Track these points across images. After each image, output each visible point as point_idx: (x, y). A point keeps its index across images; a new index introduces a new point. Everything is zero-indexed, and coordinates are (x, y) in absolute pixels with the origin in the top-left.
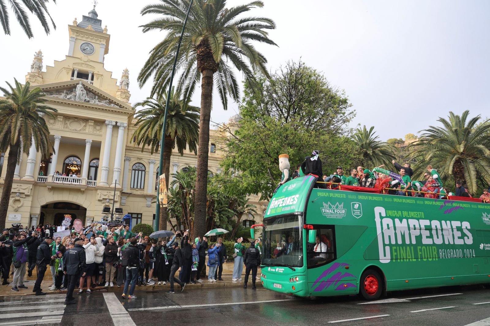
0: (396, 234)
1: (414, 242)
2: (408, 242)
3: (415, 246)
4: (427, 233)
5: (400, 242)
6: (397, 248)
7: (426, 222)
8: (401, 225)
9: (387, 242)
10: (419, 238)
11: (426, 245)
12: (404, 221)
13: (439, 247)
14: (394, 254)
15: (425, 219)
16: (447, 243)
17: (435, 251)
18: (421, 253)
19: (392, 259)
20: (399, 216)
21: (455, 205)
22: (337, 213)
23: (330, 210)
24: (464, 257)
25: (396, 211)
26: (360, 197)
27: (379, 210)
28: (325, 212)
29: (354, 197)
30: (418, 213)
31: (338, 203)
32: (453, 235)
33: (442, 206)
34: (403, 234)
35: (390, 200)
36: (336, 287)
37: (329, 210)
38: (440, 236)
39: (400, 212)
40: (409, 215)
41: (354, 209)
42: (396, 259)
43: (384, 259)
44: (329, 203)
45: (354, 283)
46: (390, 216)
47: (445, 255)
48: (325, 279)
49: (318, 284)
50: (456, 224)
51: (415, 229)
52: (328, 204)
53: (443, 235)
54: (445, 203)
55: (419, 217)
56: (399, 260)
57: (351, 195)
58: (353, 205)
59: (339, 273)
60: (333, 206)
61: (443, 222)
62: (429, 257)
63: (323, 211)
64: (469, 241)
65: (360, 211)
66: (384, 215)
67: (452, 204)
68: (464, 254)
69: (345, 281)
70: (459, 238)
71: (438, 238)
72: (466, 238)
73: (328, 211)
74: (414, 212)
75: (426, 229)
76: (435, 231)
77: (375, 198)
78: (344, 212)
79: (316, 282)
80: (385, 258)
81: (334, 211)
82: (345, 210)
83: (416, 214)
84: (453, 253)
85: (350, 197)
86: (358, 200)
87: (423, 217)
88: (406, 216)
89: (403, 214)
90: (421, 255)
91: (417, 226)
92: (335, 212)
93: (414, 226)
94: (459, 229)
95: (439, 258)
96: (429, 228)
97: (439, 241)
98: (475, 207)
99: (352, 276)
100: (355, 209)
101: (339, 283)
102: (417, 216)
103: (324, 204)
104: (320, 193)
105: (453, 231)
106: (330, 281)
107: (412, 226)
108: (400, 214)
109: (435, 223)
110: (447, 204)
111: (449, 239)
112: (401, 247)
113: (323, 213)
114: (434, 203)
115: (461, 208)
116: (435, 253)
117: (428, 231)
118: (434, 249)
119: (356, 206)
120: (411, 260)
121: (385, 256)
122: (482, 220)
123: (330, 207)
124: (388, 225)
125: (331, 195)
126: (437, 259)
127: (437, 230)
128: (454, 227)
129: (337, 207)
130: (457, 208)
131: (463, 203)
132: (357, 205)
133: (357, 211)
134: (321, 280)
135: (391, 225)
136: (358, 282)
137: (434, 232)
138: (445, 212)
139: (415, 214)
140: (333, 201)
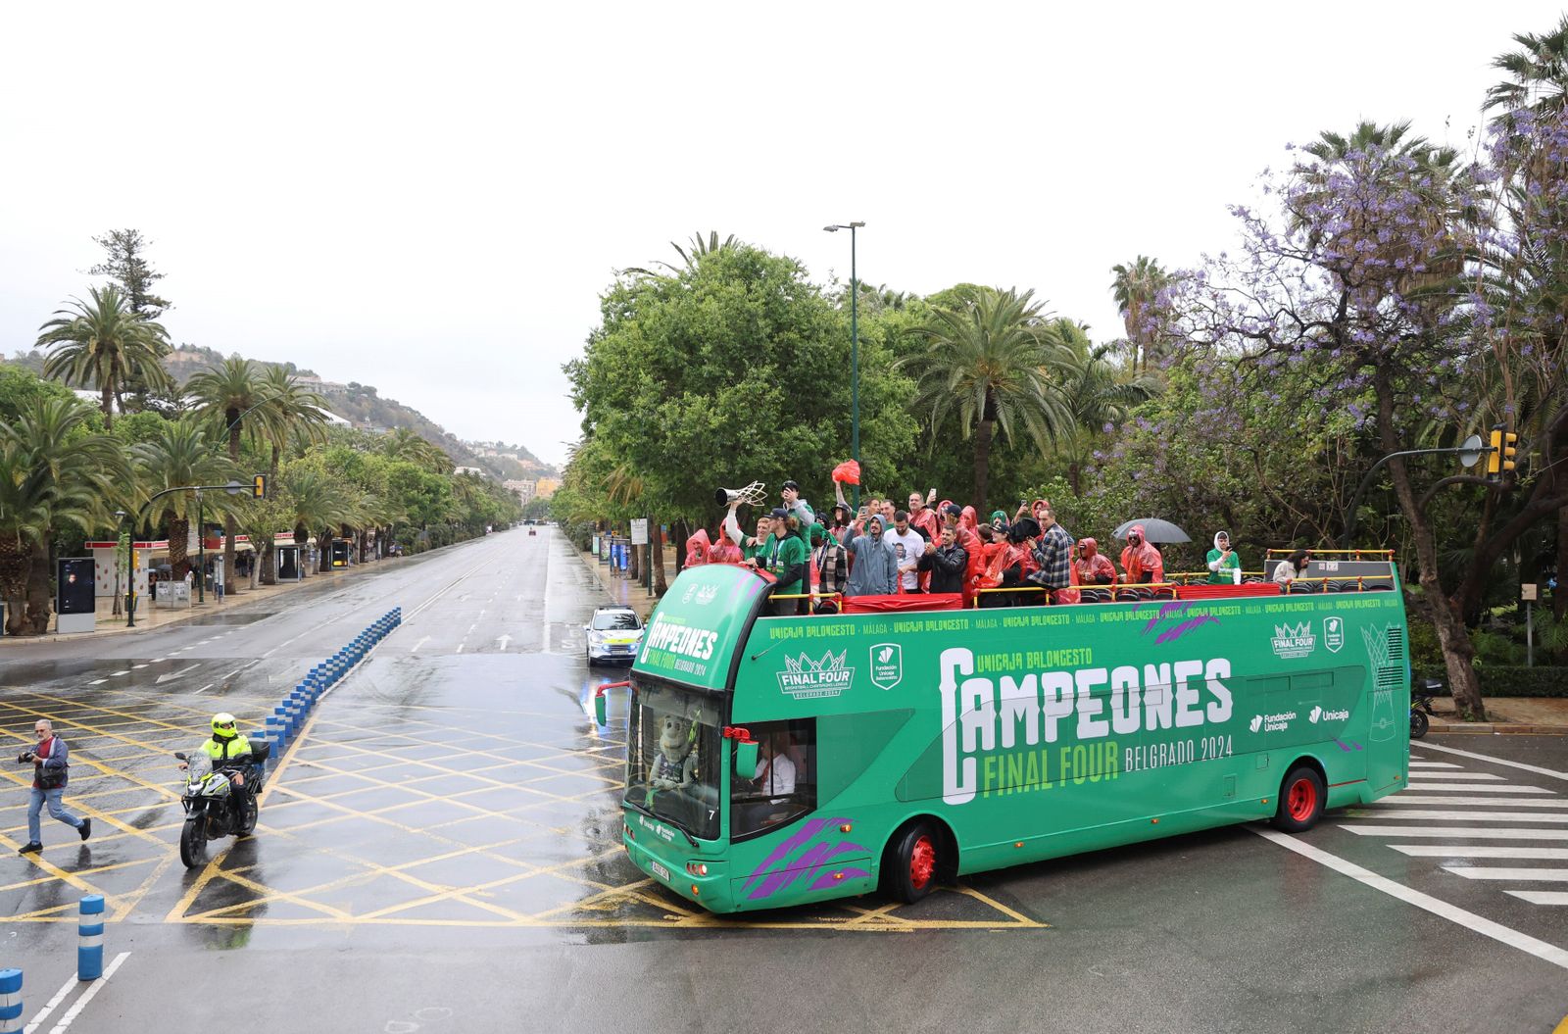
0: (998, 723)
1: (1051, 736)
2: (1032, 738)
3: (1053, 749)
4: (1097, 705)
5: (1009, 741)
6: (997, 759)
7: (1098, 676)
8: (1018, 695)
9: (969, 746)
10: (1068, 725)
11: (1087, 742)
12: (1030, 680)
13: (1124, 740)
14: (989, 775)
15: (1093, 666)
16: (1151, 726)
17: (1112, 755)
18: (1069, 765)
19: (980, 791)
20: (1013, 668)
21: (1192, 613)
22: (824, 681)
23: (805, 676)
24: (1198, 759)
25: (1006, 655)
26: (900, 627)
27: (956, 658)
28: (789, 684)
29: (881, 629)
30: (1076, 650)
31: (829, 654)
32: (1174, 702)
33: (1153, 622)
34: (1020, 718)
35: (993, 624)
36: (813, 880)
37: (802, 675)
38: (1135, 712)
39: (1019, 654)
40: (1045, 662)
41: (877, 663)
42: (994, 789)
43: (957, 794)
44: (803, 655)
45: (863, 866)
46: (986, 670)
47: (1141, 762)
48: (781, 864)
49: (759, 881)
50: (1187, 669)
51: (1059, 699)
52: (801, 661)
53: (1142, 706)
54: (1162, 612)
55: (1076, 663)
56: (1000, 793)
57: (871, 625)
58: (877, 653)
59: (824, 845)
60: (813, 664)
61: (1150, 669)
62: (1092, 772)
63: (785, 681)
64: (1220, 714)
65: (895, 667)
66: (967, 669)
67: (1184, 611)
68: (1198, 751)
69: (836, 863)
70: (1191, 708)
71: (1126, 715)
72: (1212, 706)
73: (798, 680)
74: (1063, 651)
75: (1092, 697)
76: (1121, 698)
77: (944, 625)
78: (845, 676)
79: (754, 876)
80: (961, 790)
81: (816, 677)
82: (851, 671)
83: (1069, 657)
84: (1168, 754)
85: (867, 630)
86: (891, 637)
87: (1089, 662)
88: (1035, 666)
89: (1029, 659)
90: (1069, 771)
91: (1067, 690)
92: (821, 678)
93: (1059, 690)
94: (1196, 683)
95: (1122, 770)
96: (1102, 693)
97: (1126, 725)
98: (1257, 610)
99: (860, 848)
100: (882, 664)
101: (822, 871)
102: (1071, 660)
103: (788, 661)
104: (776, 629)
105: (1174, 690)
106: (794, 870)
107: (1049, 692)
108: (1020, 660)
109: (1125, 675)
110: (1169, 615)
111: (1159, 715)
112: (1011, 757)
113: (784, 686)
114: (1129, 615)
115: (1214, 619)
116: (1110, 759)
117: (1099, 701)
118: (1112, 748)
119: (886, 655)
120: (1037, 787)
121: (960, 784)
122: (1269, 645)
123: (806, 667)
124: (977, 698)
125: (812, 631)
126: (1115, 776)
127: (1126, 694)
128: (1181, 678)
129: (825, 667)
130: (1199, 620)
131: (1217, 605)
132: (890, 651)
133: (887, 668)
134: (770, 869)
135: (987, 696)
136: (877, 864)
137: (1116, 702)
138: (1160, 639)
139: (1065, 656)
140: (815, 648)
